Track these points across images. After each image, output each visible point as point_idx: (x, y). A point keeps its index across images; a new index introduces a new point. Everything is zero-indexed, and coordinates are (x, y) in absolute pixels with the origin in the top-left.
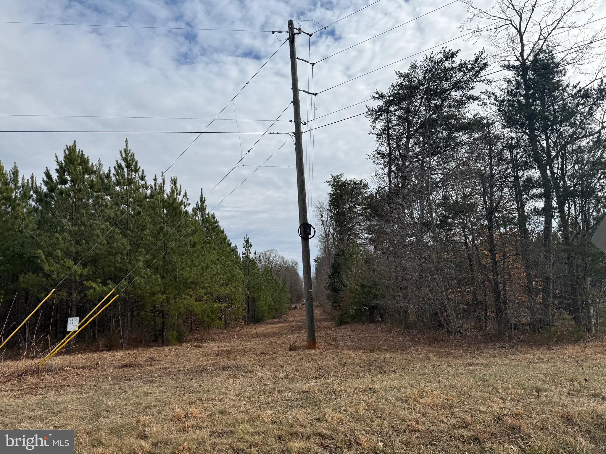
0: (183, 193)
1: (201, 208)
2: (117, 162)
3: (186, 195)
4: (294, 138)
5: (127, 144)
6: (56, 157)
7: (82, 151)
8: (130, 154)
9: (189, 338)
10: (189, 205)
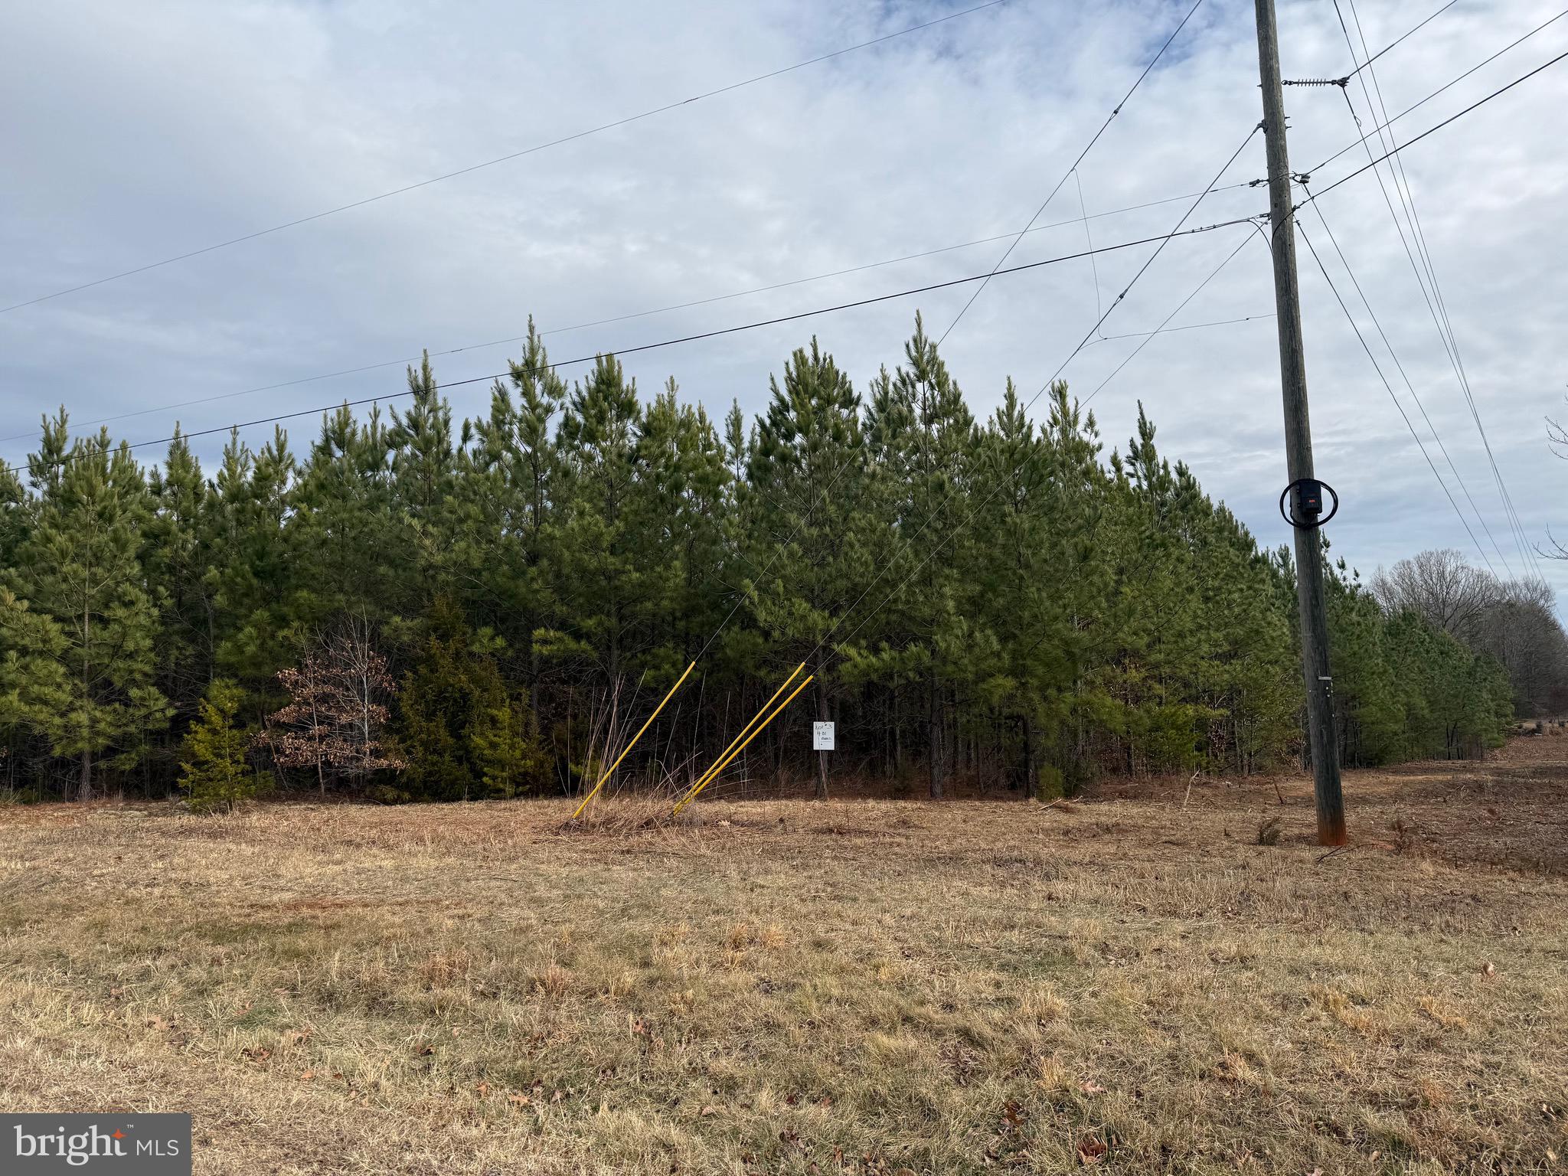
0: (1083, 420)
1: (1144, 453)
2: (899, 370)
3: (1091, 423)
4: (1268, 230)
5: (919, 325)
6: (772, 379)
7: (830, 357)
8: (927, 348)
9: (1103, 789)
10: (1100, 447)
